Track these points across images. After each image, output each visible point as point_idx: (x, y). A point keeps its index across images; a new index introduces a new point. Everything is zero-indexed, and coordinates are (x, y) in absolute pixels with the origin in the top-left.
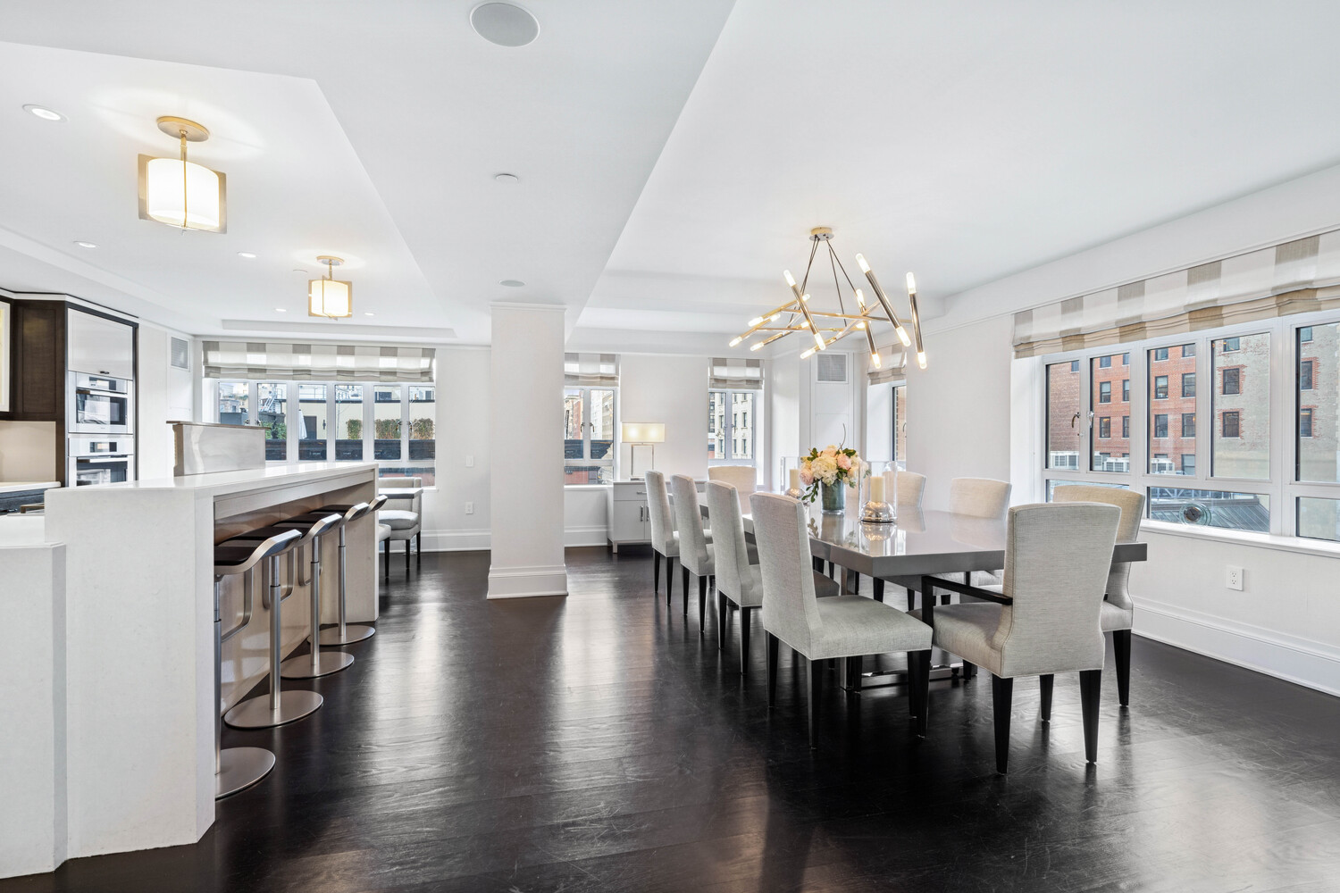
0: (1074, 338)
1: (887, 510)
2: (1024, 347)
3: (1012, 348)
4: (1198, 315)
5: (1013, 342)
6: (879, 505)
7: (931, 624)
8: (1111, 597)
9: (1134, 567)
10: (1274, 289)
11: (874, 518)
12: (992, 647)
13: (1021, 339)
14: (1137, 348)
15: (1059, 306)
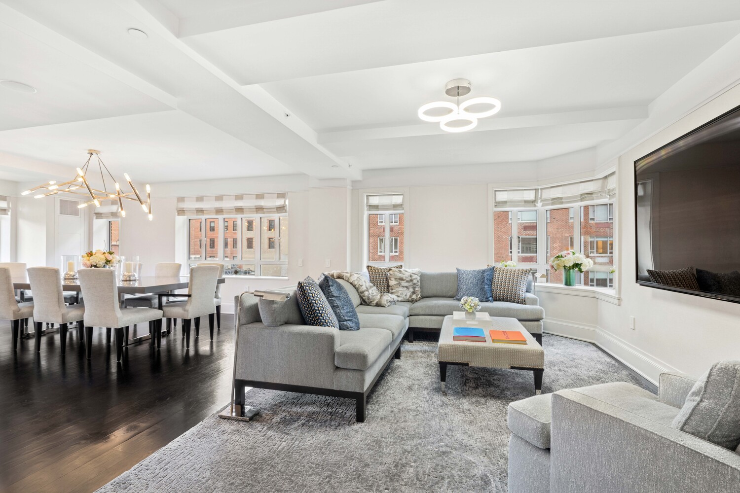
0: (200, 211)
1: (134, 276)
2: (181, 212)
3: (176, 211)
4: (238, 210)
5: (177, 209)
6: (130, 274)
7: (162, 310)
8: (216, 297)
9: (222, 285)
10: (256, 206)
11: (128, 279)
12: (185, 311)
13: (180, 208)
14: (221, 217)
15: (195, 199)
